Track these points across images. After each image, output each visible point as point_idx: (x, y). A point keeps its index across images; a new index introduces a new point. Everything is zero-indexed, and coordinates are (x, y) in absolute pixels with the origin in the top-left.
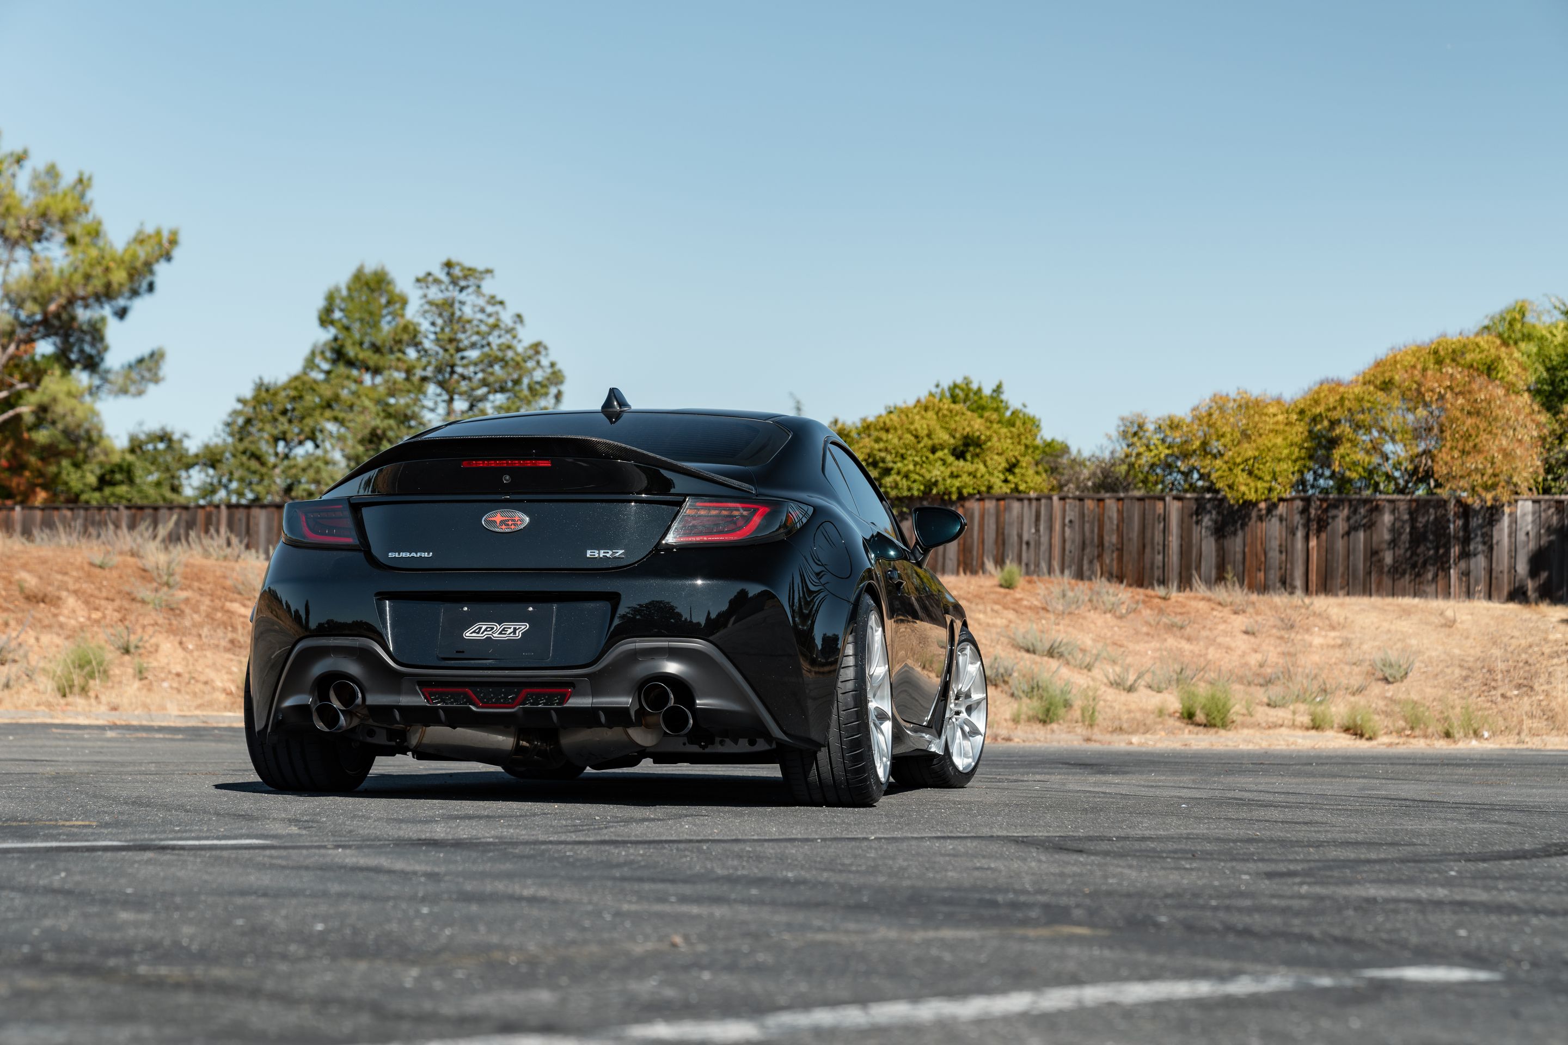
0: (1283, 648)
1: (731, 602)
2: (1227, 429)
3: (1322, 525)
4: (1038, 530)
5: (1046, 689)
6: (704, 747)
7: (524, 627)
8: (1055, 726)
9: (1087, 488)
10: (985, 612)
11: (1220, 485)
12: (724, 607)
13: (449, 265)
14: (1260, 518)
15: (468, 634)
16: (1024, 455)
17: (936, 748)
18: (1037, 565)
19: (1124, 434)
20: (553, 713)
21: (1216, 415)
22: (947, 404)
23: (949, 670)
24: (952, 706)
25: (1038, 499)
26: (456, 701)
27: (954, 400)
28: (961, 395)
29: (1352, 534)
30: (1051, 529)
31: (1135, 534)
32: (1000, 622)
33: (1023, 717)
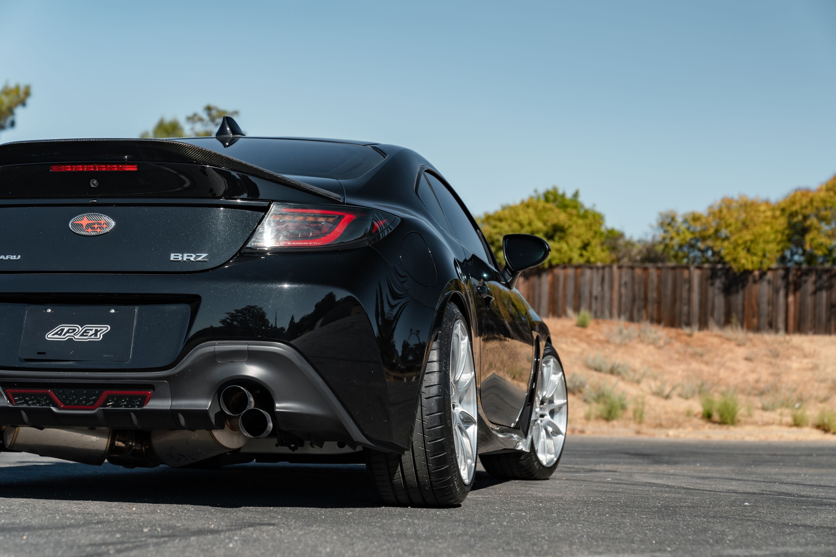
0: (771, 370)
1: (317, 306)
2: (732, 221)
3: (797, 286)
4: (603, 289)
5: (608, 397)
6: (293, 449)
7: (106, 329)
8: (615, 422)
9: (635, 261)
10: (566, 343)
11: (728, 259)
12: (310, 310)
13: (209, 109)
14: (755, 282)
15: (50, 336)
16: (594, 237)
17: (523, 446)
18: (602, 312)
19: (662, 225)
20: (133, 415)
21: (725, 211)
22: (542, 204)
23: (535, 379)
24: (537, 410)
25: (603, 268)
26: (39, 402)
27: (547, 200)
28: (551, 197)
29: (818, 294)
30: (611, 287)
31: (669, 291)
32: (577, 350)
33: (593, 416)
